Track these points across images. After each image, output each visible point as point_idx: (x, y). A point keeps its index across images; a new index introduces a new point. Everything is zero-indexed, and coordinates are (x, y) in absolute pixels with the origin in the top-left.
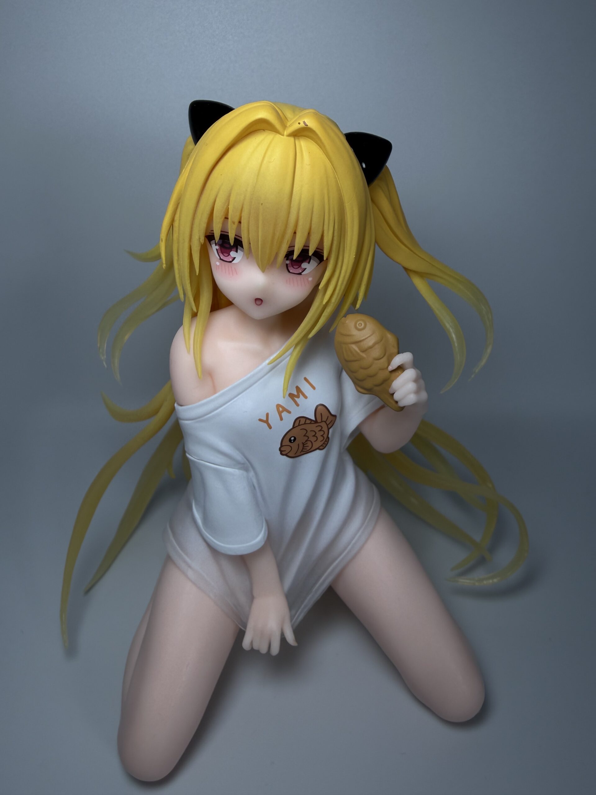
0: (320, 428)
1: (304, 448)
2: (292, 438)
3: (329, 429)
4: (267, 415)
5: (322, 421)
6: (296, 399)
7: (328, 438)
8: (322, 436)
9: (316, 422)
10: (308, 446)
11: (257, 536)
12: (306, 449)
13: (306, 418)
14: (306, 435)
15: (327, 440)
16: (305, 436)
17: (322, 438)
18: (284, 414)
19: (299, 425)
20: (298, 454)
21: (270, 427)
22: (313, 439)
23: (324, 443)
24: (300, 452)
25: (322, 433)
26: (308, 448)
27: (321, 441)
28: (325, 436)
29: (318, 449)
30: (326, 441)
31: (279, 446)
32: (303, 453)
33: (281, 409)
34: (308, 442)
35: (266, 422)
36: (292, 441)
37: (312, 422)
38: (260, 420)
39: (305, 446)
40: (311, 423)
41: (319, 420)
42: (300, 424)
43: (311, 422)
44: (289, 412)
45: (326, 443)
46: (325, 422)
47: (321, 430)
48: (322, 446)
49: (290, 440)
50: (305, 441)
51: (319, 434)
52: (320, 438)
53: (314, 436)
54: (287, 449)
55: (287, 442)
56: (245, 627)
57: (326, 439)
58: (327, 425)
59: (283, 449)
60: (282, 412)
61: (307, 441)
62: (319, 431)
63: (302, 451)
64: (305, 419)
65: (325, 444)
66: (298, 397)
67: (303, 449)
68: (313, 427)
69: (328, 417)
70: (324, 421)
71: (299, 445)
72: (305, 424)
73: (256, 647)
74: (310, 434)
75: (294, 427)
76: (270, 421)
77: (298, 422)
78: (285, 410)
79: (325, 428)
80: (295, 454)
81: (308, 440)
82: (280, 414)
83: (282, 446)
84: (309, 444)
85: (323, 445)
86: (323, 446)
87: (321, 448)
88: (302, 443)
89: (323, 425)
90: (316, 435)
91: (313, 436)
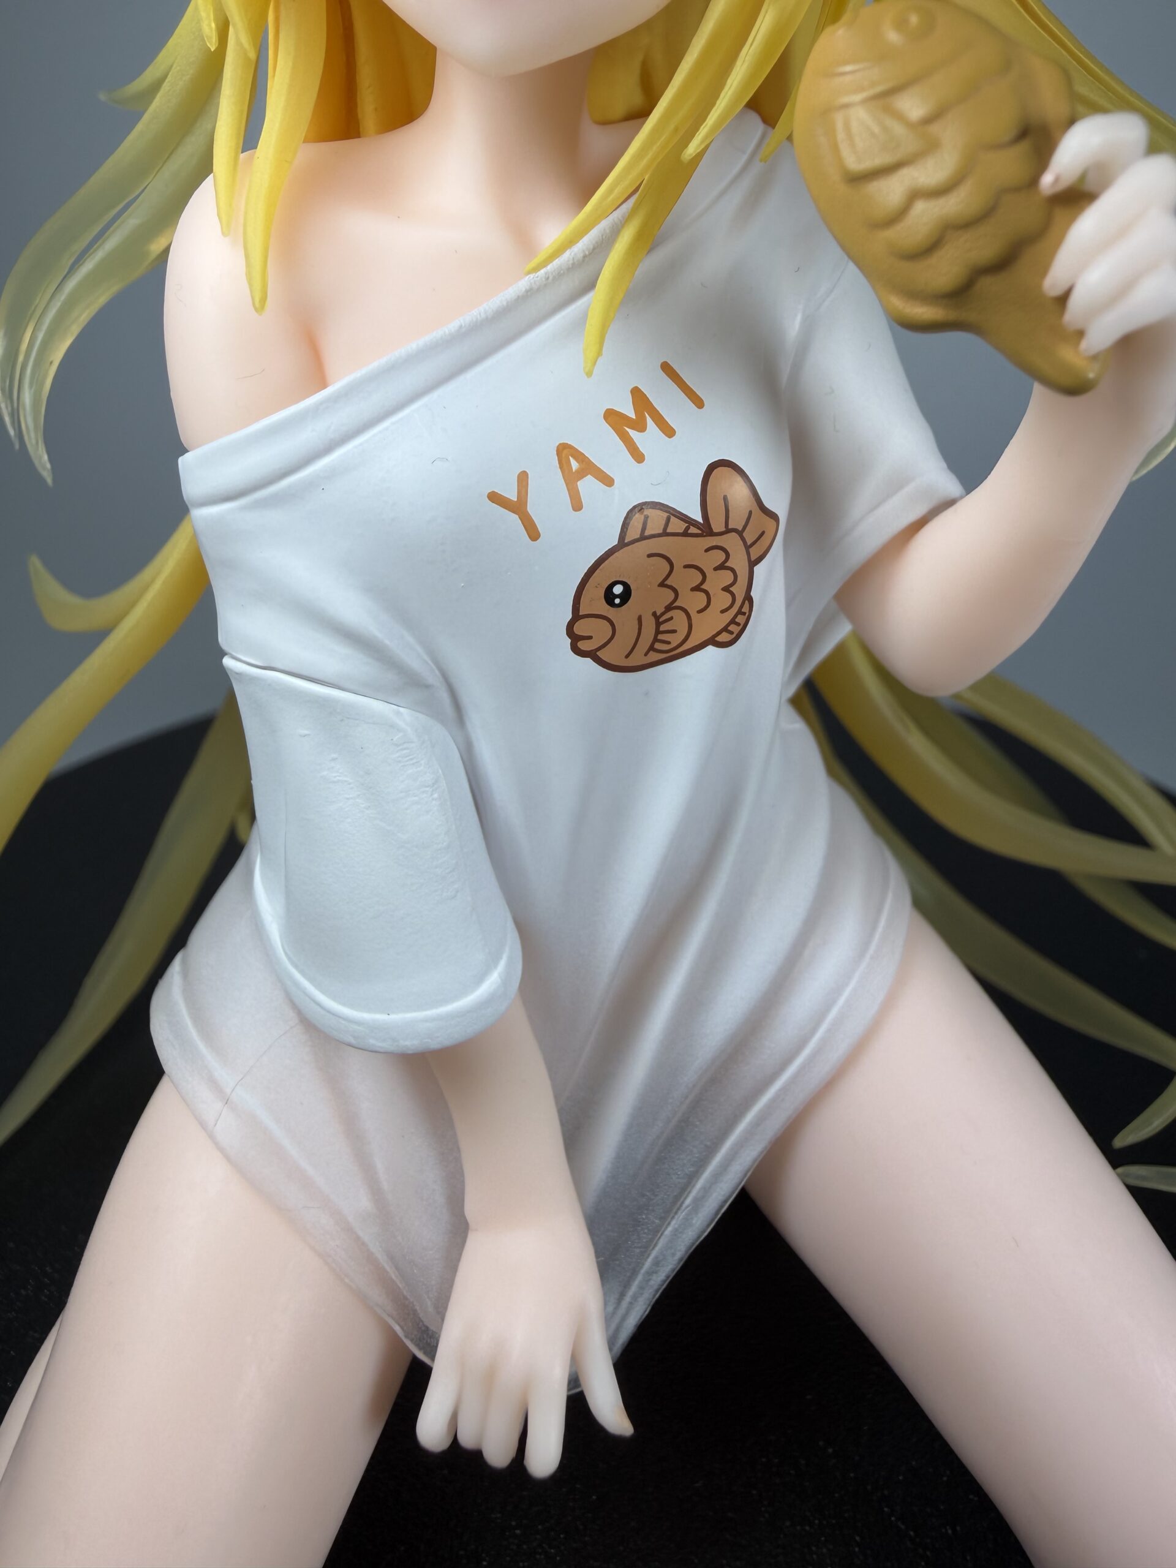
0: (722, 556)
1: (660, 637)
2: (618, 589)
3: (753, 563)
4: (523, 478)
5: (728, 531)
6: (632, 433)
7: (749, 599)
8: (726, 589)
9: (706, 529)
10: (674, 631)
11: (480, 979)
12: (669, 643)
13: (673, 513)
14: (668, 582)
15: (746, 609)
16: (662, 584)
17: (725, 600)
18: (588, 486)
19: (643, 538)
20: (637, 659)
21: (534, 534)
22: (694, 602)
23: (733, 621)
24: (646, 654)
25: (726, 577)
26: (675, 639)
27: (723, 612)
28: (739, 590)
29: (713, 641)
30: (740, 612)
31: (569, 616)
32: (654, 657)
33: (575, 465)
34: (677, 614)
35: (518, 507)
36: (617, 601)
37: (693, 530)
38: (495, 498)
39: (663, 628)
40: (685, 534)
41: (717, 526)
42: (647, 533)
43: (687, 528)
44: (608, 481)
45: (741, 619)
46: (740, 533)
47: (722, 567)
48: (725, 629)
49: (609, 597)
50: (663, 610)
51: (717, 582)
52: (721, 600)
53: (697, 588)
54: (597, 631)
55: (594, 602)
56: (432, 1350)
57: (742, 606)
58: (748, 547)
59: (580, 628)
60: (581, 474)
61: (669, 608)
62: (716, 569)
63: (652, 648)
64: (666, 515)
65: (738, 624)
66: (641, 427)
67: (656, 640)
68: (694, 549)
69: (750, 513)
70: (734, 530)
71: (640, 619)
72: (665, 534)
73: (467, 1440)
74: (684, 580)
75: (622, 543)
76: (531, 509)
77: (637, 520)
78: (589, 468)
79: (739, 561)
80: (627, 656)
81: (676, 604)
82: (571, 480)
83: (576, 616)
84: (679, 621)
85: (732, 628)
86: (731, 633)
87: (724, 637)
88: (654, 614)
89: (732, 542)
90: (704, 587)
91: (693, 589)
